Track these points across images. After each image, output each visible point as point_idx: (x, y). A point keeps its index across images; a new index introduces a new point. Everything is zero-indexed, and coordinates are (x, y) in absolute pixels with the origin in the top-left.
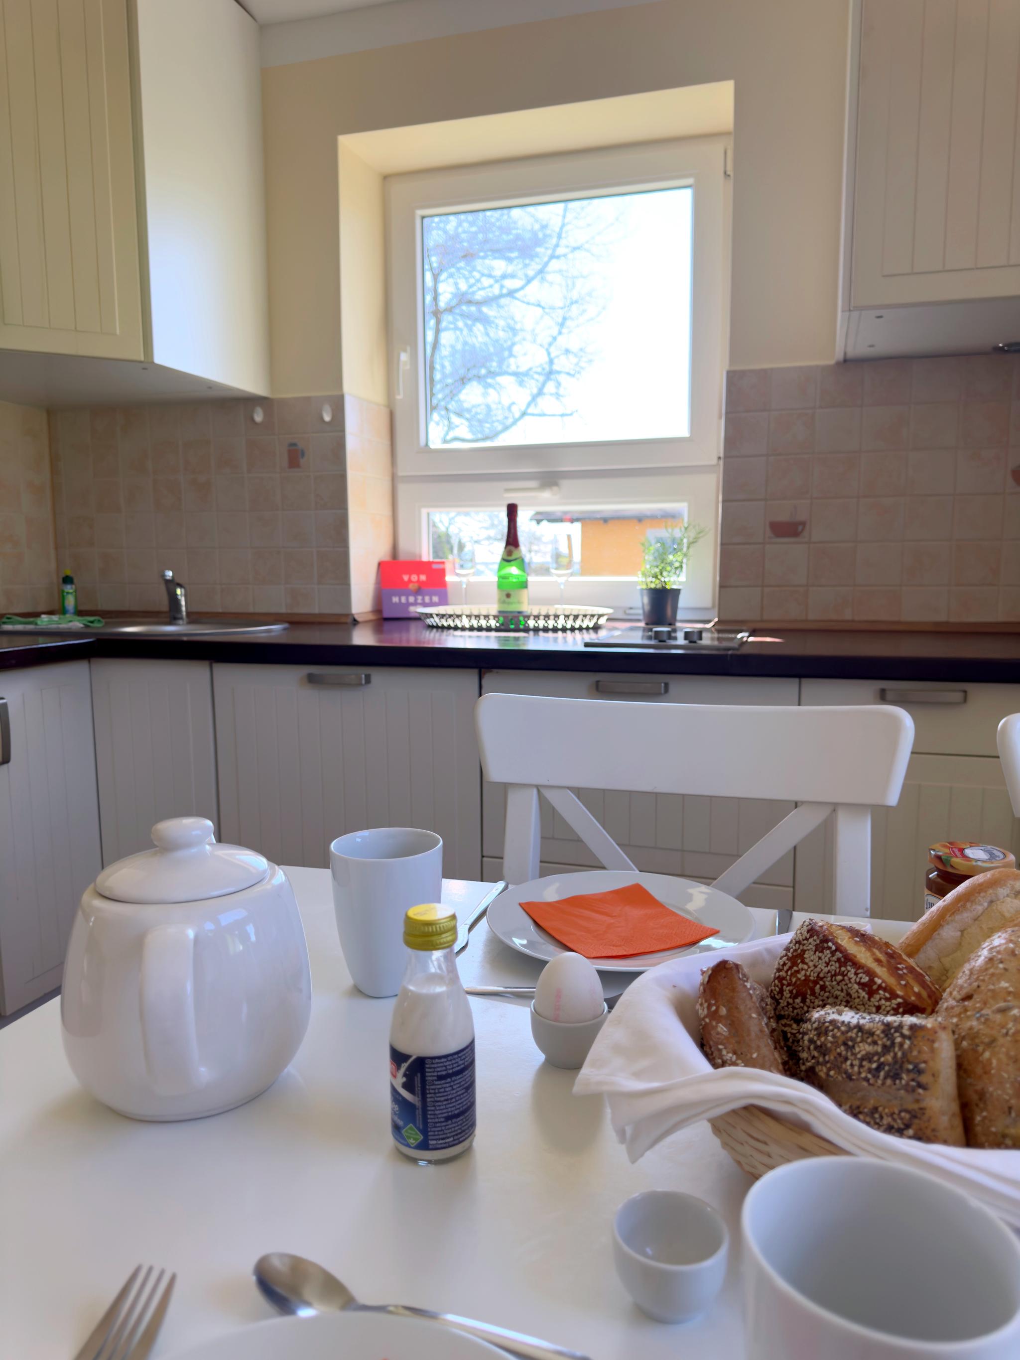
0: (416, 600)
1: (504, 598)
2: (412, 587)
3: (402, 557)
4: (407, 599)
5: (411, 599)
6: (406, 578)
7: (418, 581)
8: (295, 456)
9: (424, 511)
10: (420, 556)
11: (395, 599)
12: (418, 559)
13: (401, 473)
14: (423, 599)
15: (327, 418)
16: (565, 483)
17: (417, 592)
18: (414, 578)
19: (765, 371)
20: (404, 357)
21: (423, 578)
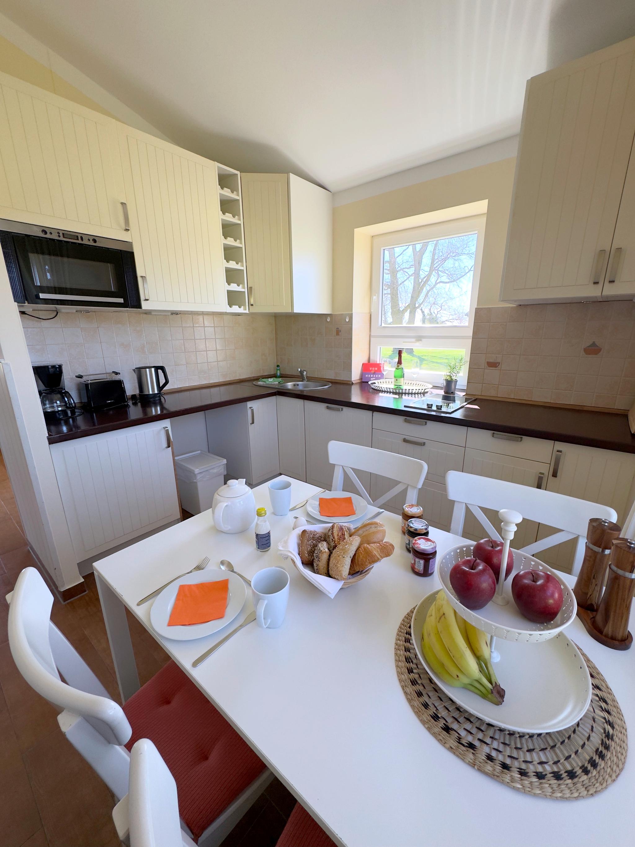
0: (373, 376)
1: (395, 380)
2: (373, 372)
3: (371, 362)
4: (370, 376)
5: (372, 376)
6: (371, 369)
7: (375, 370)
8: (338, 332)
9: (379, 347)
10: (377, 361)
11: (367, 376)
12: (376, 363)
13: (372, 334)
14: (376, 376)
15: (347, 320)
16: (424, 340)
17: (374, 373)
18: (373, 369)
19: (489, 308)
20: (374, 297)
21: (376, 369)
